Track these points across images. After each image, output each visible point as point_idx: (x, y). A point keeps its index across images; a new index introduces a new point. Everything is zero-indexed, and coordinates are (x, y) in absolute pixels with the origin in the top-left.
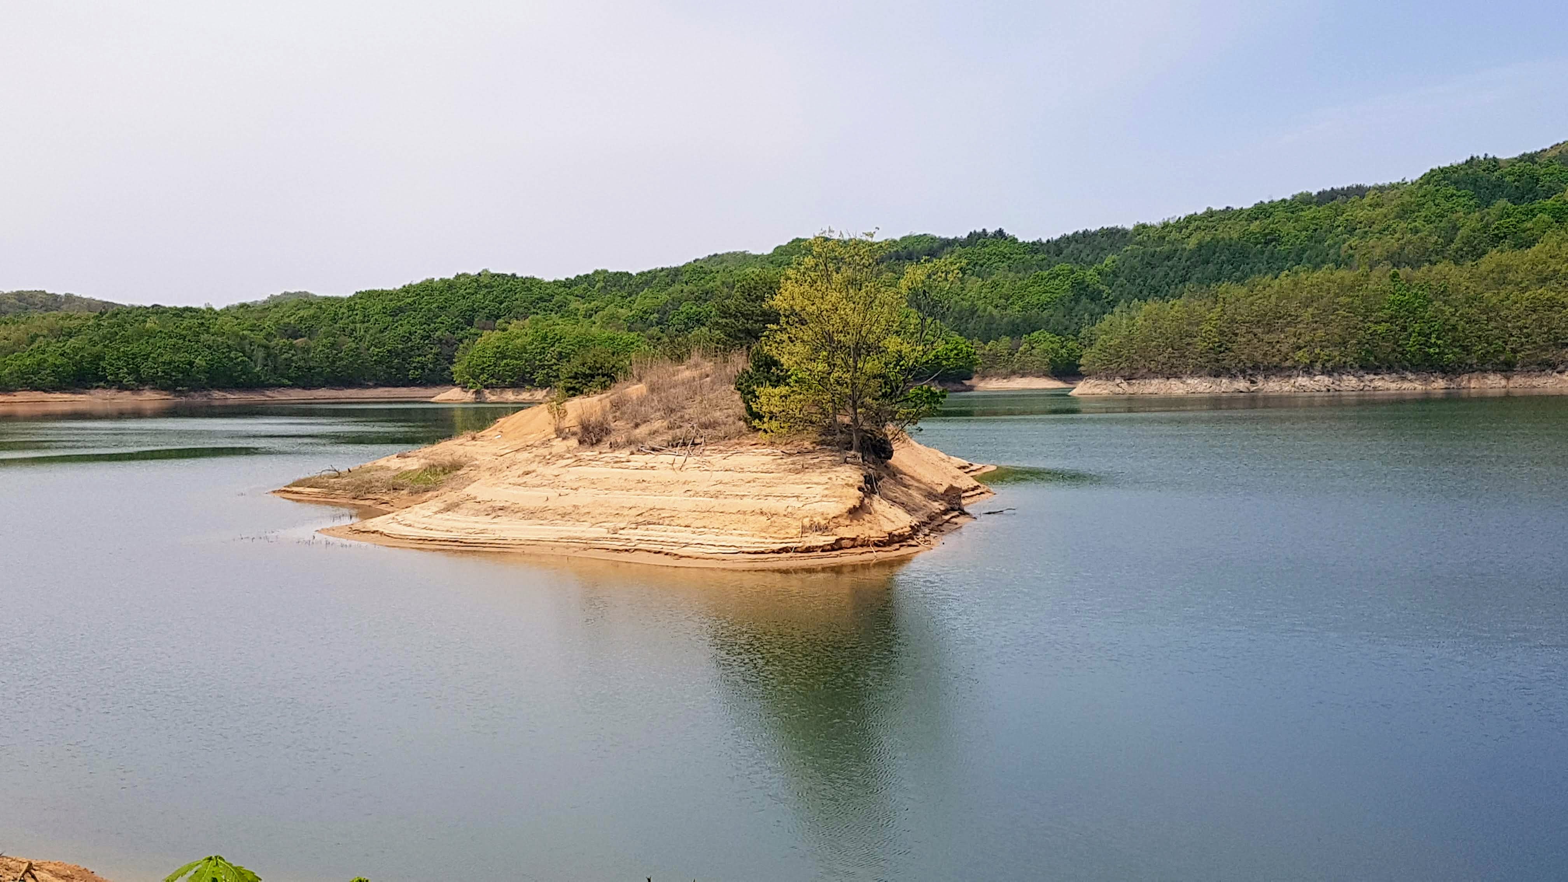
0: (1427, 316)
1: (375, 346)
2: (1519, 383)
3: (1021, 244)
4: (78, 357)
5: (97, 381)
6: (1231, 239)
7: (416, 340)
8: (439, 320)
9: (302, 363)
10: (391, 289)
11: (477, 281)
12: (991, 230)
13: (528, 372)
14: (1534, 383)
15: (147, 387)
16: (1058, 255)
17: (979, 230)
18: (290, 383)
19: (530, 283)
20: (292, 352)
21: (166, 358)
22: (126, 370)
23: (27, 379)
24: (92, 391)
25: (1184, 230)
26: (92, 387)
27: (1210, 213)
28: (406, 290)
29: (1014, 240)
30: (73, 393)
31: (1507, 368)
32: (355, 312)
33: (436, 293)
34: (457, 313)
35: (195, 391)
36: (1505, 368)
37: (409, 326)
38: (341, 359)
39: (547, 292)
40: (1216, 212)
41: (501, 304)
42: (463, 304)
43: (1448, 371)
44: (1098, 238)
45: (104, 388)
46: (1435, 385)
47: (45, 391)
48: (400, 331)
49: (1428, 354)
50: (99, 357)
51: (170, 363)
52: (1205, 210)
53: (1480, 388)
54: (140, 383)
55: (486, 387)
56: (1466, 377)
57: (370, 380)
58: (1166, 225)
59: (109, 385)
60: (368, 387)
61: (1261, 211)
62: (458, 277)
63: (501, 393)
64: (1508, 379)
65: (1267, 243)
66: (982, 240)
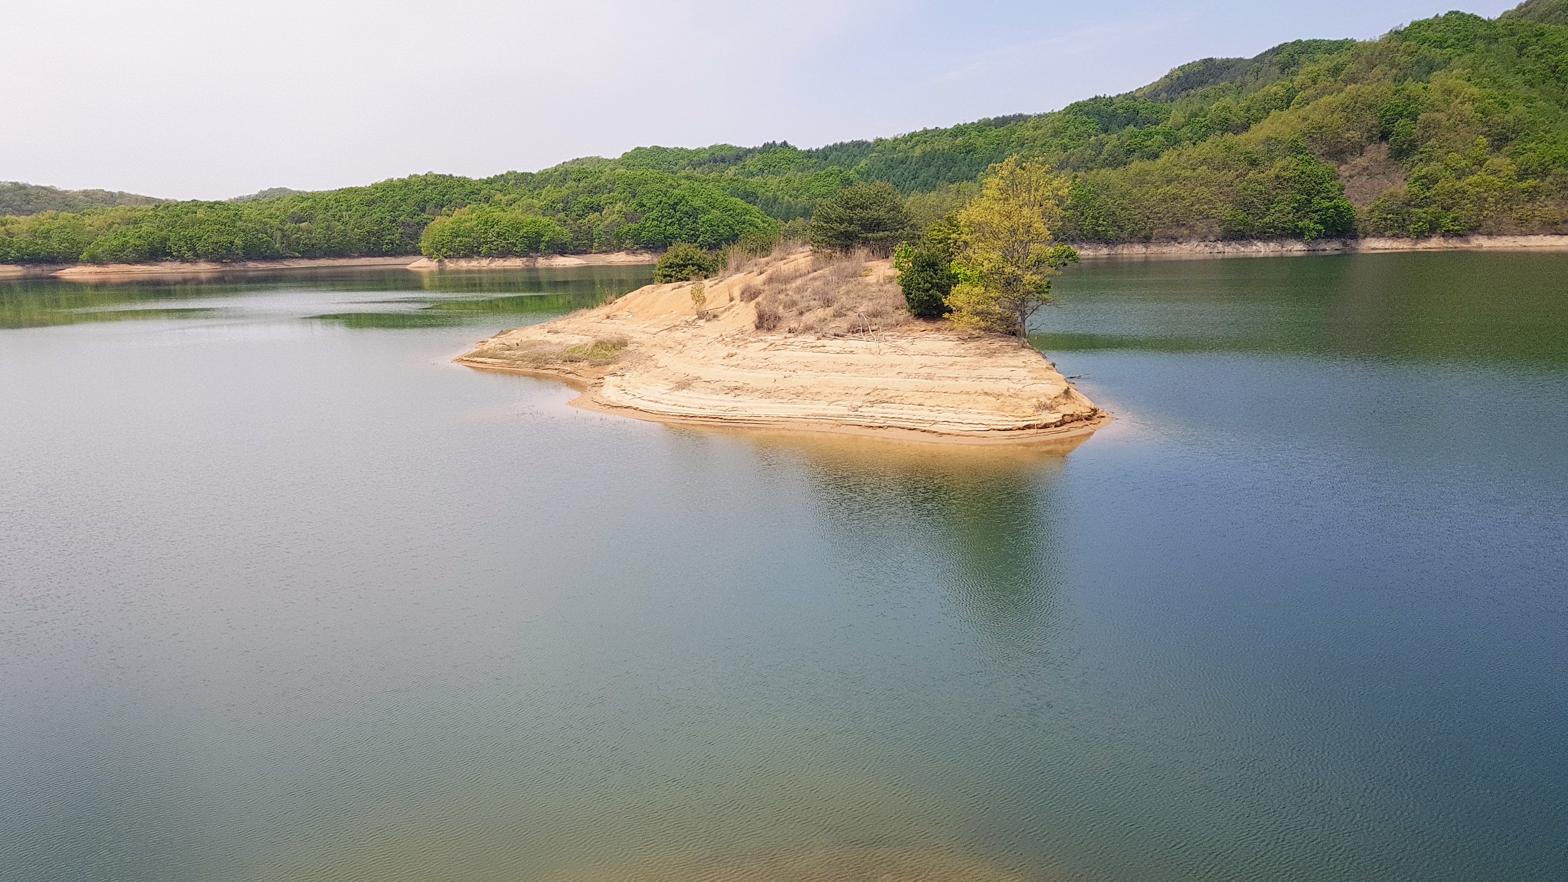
0: (1097, 206)
1: (358, 228)
2: (1154, 251)
3: (800, 152)
4: (150, 239)
5: (165, 256)
6: (944, 150)
7: (386, 223)
8: (401, 209)
9: (307, 241)
10: (363, 186)
11: (425, 180)
12: (778, 142)
13: (476, 247)
14: (1164, 251)
15: (201, 260)
16: (826, 160)
17: (771, 142)
18: (300, 255)
19: (463, 182)
20: (300, 233)
21: (215, 238)
22: (185, 248)
23: (116, 255)
24: (163, 264)
25: (909, 143)
26: (162, 261)
27: (926, 132)
28: (376, 187)
29: (795, 149)
30: (150, 265)
31: (1146, 240)
32: (341, 204)
33: (397, 189)
34: (413, 204)
35: (236, 263)
36: (1145, 240)
37: (380, 213)
38: (334, 238)
39: (476, 187)
40: (929, 131)
41: (444, 196)
42: (418, 197)
43: (1109, 242)
44: (851, 149)
45: (170, 261)
46: (1101, 252)
47: (129, 264)
48: (375, 216)
49: (1097, 231)
50: (165, 239)
51: (217, 243)
52: (922, 129)
53: (1129, 254)
54: (197, 257)
55: (446, 257)
56: (1120, 246)
57: (355, 253)
58: (896, 139)
59: (175, 259)
60: (354, 257)
61: (959, 131)
62: (410, 177)
63: (457, 261)
64: (1147, 247)
65: (968, 153)
66: (772, 149)
